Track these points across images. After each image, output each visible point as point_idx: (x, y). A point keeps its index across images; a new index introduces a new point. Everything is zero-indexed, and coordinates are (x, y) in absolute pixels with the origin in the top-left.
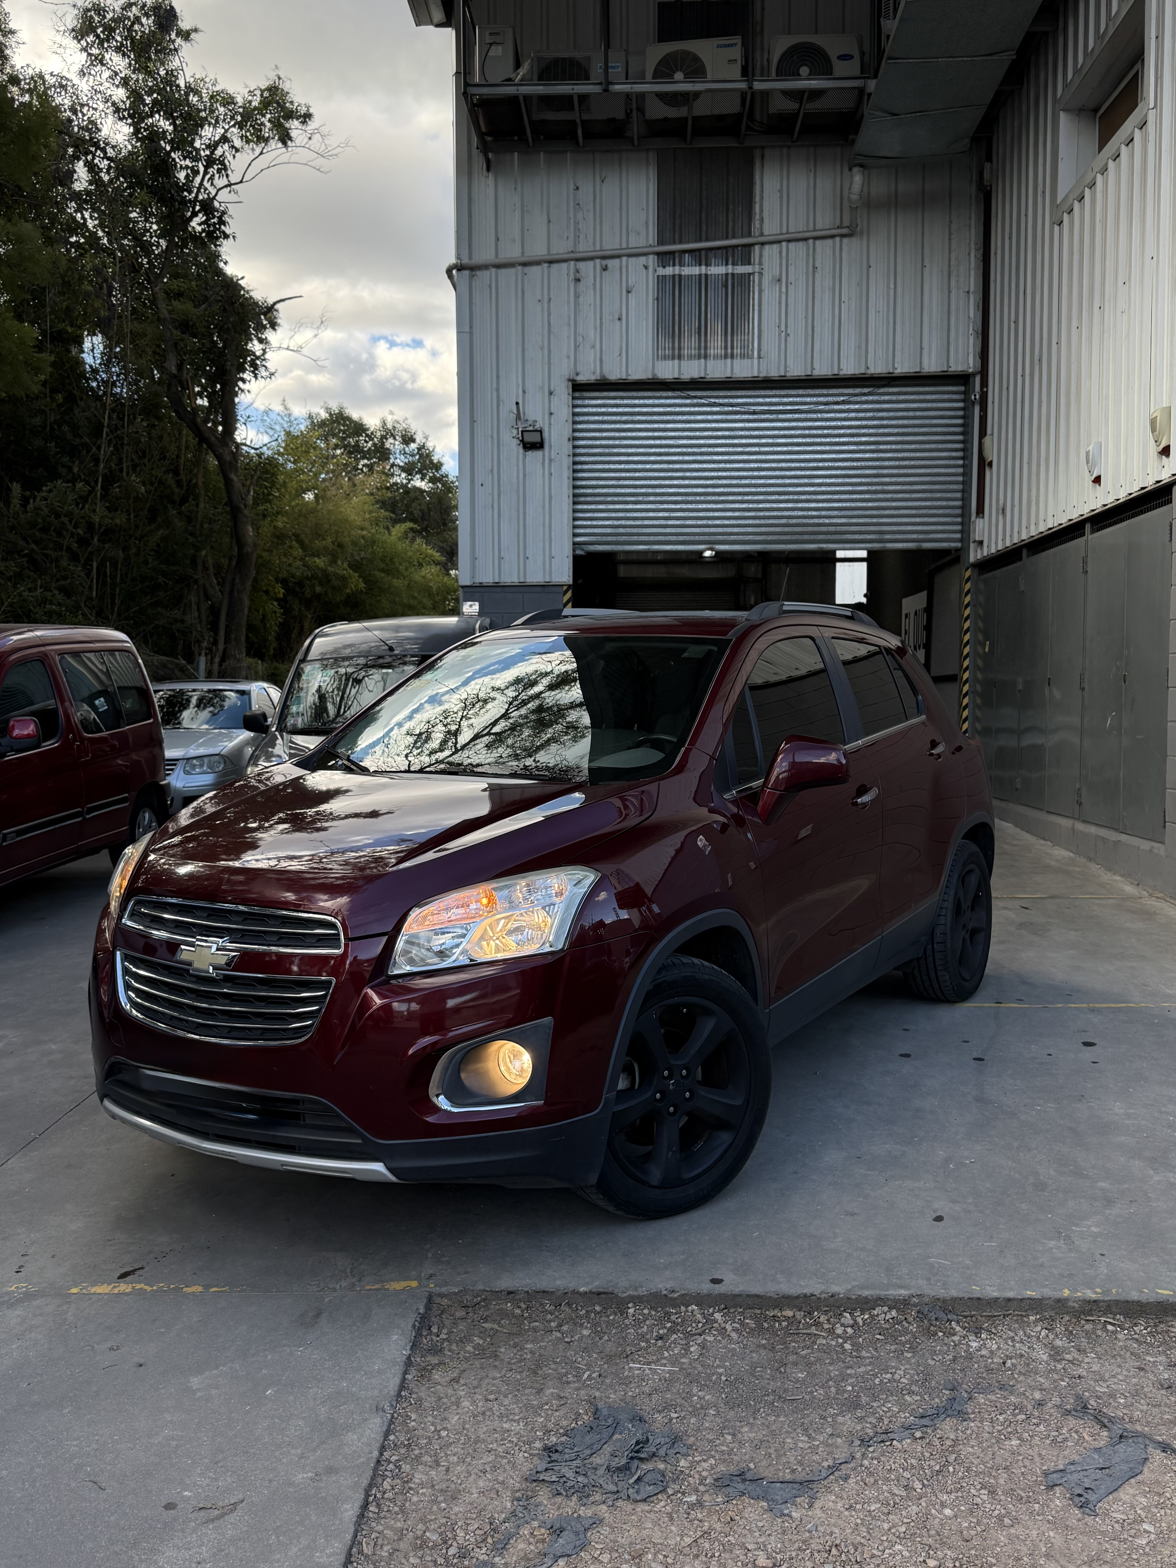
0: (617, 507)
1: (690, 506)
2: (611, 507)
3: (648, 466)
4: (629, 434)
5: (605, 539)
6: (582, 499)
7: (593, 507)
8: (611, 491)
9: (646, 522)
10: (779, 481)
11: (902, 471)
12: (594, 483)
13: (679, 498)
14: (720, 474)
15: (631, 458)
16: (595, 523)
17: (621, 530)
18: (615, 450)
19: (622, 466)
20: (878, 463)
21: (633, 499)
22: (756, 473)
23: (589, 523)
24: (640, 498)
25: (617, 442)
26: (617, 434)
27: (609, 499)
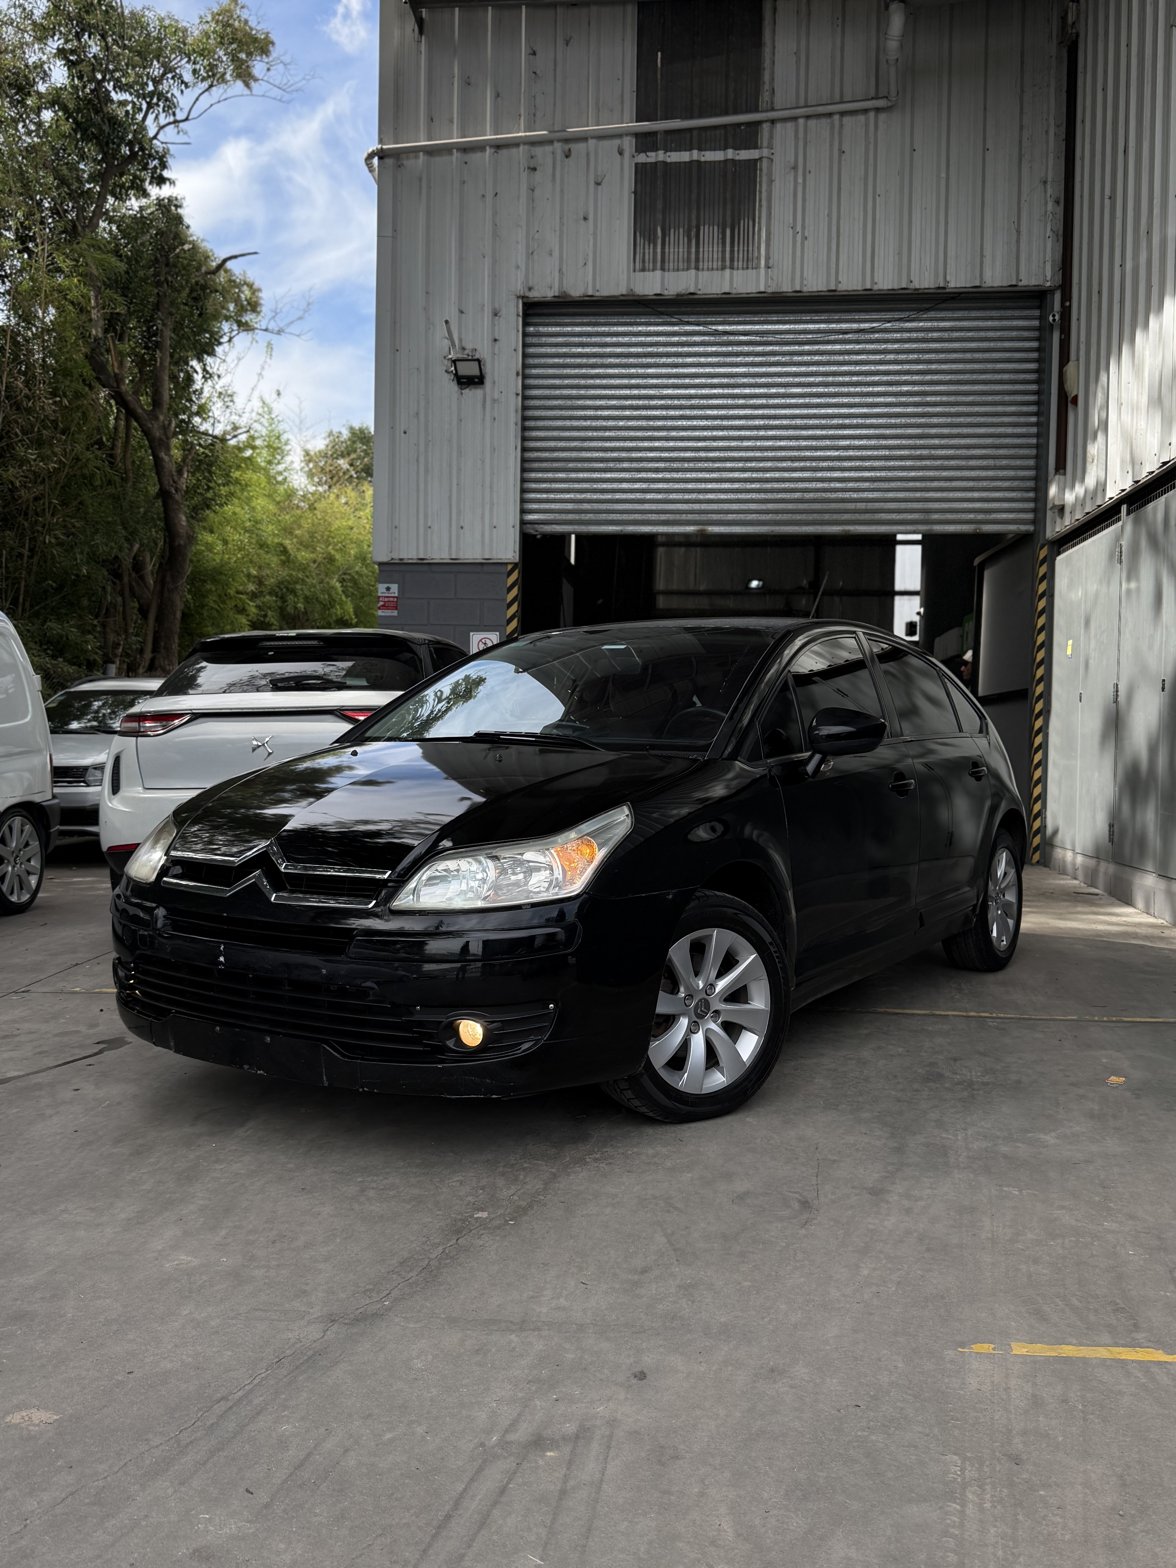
0: (581, 475)
1: (674, 475)
2: (573, 475)
3: (621, 423)
4: (598, 382)
5: (565, 518)
6: (535, 465)
7: (550, 475)
8: (574, 455)
9: (618, 496)
10: (793, 443)
11: (955, 431)
12: (552, 444)
13: (662, 465)
14: (715, 433)
15: (599, 413)
16: (552, 496)
17: (586, 506)
18: (580, 402)
20: (923, 420)
21: (601, 465)
22: (762, 433)
23: (544, 496)
24: (611, 465)
25: (582, 392)
27: (571, 465)
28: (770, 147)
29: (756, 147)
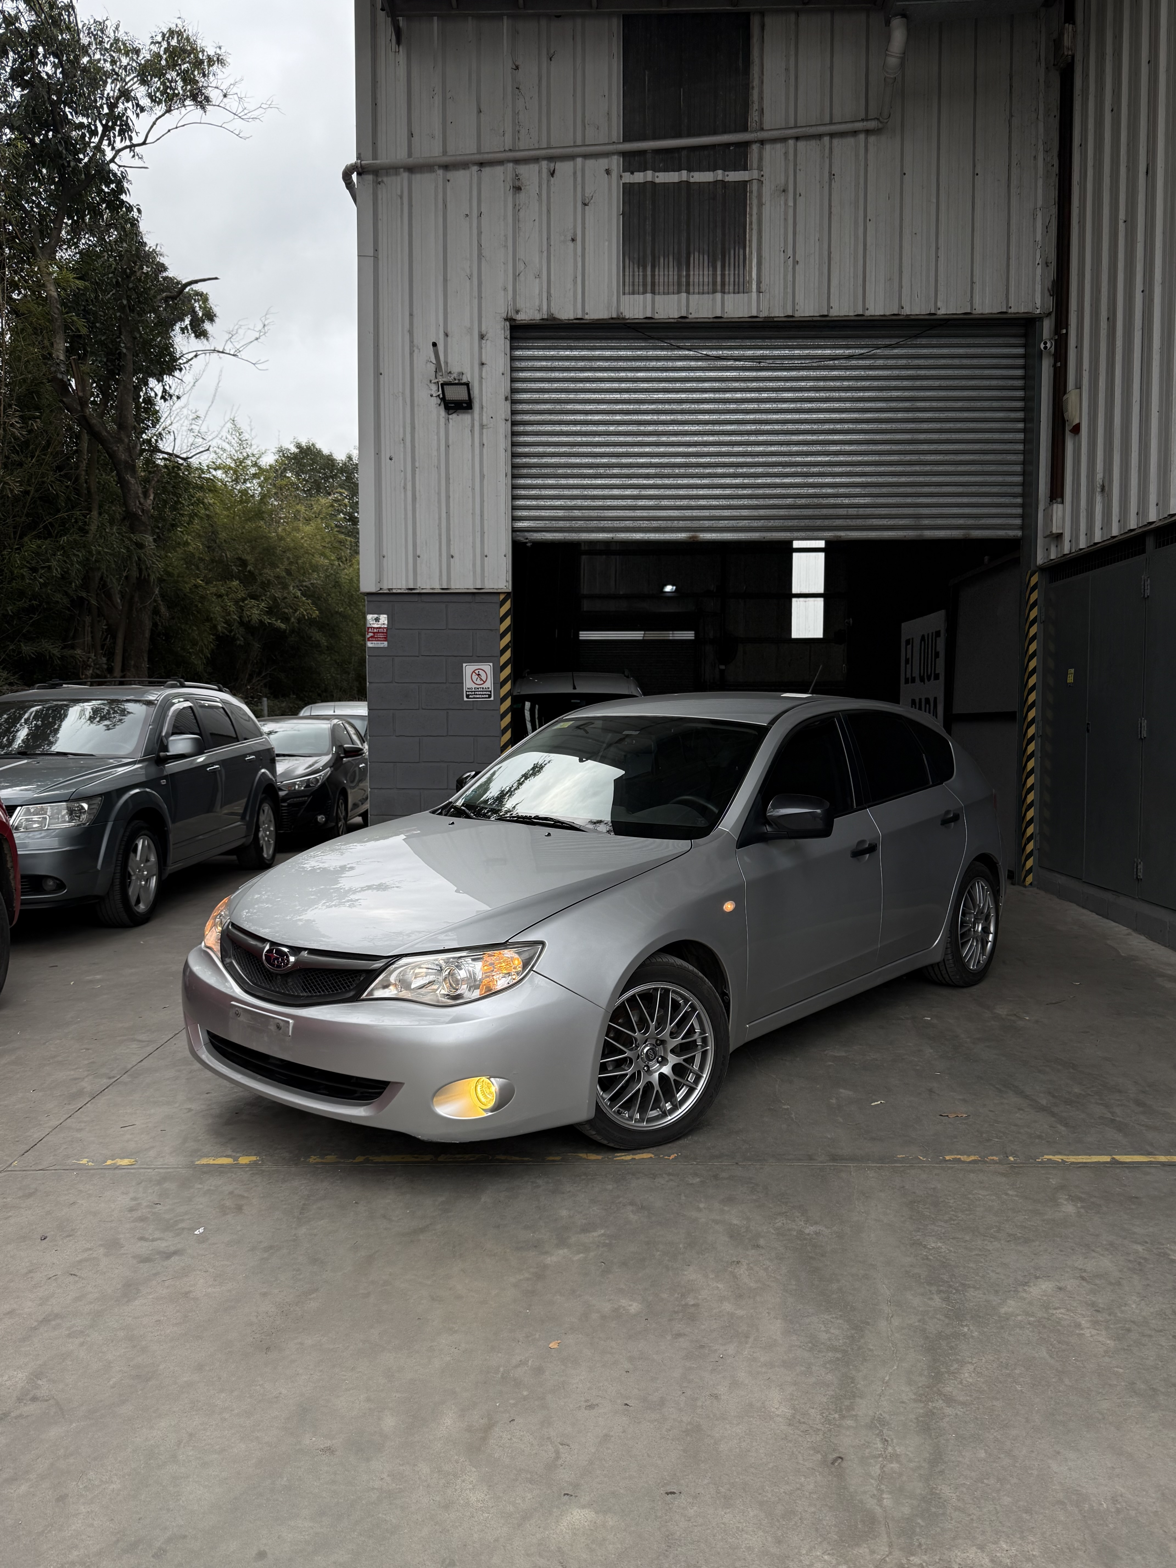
0: (571, 481)
1: (667, 481)
2: (563, 481)
3: (612, 428)
4: (588, 385)
5: (554, 524)
6: (525, 471)
7: (539, 481)
8: (563, 460)
9: (609, 503)
10: (784, 449)
11: (944, 436)
12: (541, 449)
13: (652, 471)
14: (705, 438)
15: (589, 417)
16: (542, 503)
17: (577, 513)
18: (569, 407)
19: (578, 428)
20: (913, 426)
21: (591, 471)
22: (753, 438)
23: (534, 503)
24: (601, 471)
25: (572, 396)
26: (572, 386)
27: (560, 471)
28: (760, 169)
29: (745, 169)
